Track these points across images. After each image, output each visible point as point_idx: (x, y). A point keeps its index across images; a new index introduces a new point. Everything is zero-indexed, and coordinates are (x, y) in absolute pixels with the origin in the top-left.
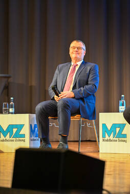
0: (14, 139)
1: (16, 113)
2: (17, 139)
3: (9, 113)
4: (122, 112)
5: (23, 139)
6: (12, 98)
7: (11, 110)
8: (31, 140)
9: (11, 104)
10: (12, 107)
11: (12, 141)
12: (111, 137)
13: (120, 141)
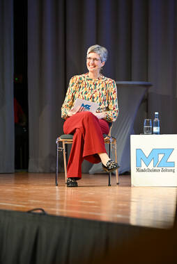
0: (160, 169)
1: (162, 132)
2: (164, 168)
3: (153, 133)
5: (172, 168)
6: (156, 113)
7: (156, 129)
10: (157, 126)
11: (157, 171)
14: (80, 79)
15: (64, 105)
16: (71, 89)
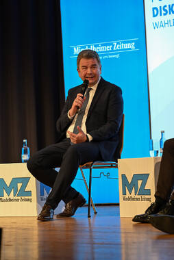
4: (25, 161)
12: (11, 196)
13: (22, 200)
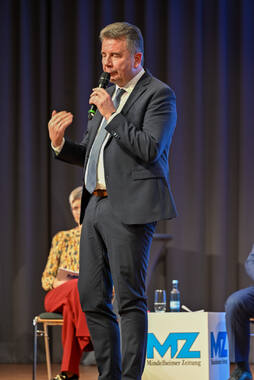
0: (180, 360)
2: (186, 360)
5: (197, 360)
6: (175, 282)
8: (212, 363)
9: (172, 292)
11: (176, 364)
14: (68, 235)
15: (45, 273)
16: (55, 250)
